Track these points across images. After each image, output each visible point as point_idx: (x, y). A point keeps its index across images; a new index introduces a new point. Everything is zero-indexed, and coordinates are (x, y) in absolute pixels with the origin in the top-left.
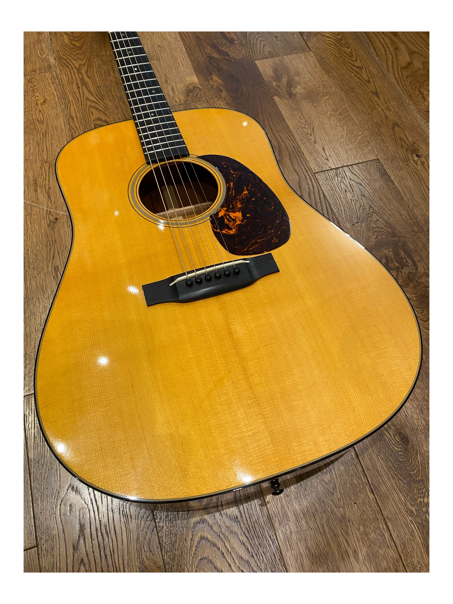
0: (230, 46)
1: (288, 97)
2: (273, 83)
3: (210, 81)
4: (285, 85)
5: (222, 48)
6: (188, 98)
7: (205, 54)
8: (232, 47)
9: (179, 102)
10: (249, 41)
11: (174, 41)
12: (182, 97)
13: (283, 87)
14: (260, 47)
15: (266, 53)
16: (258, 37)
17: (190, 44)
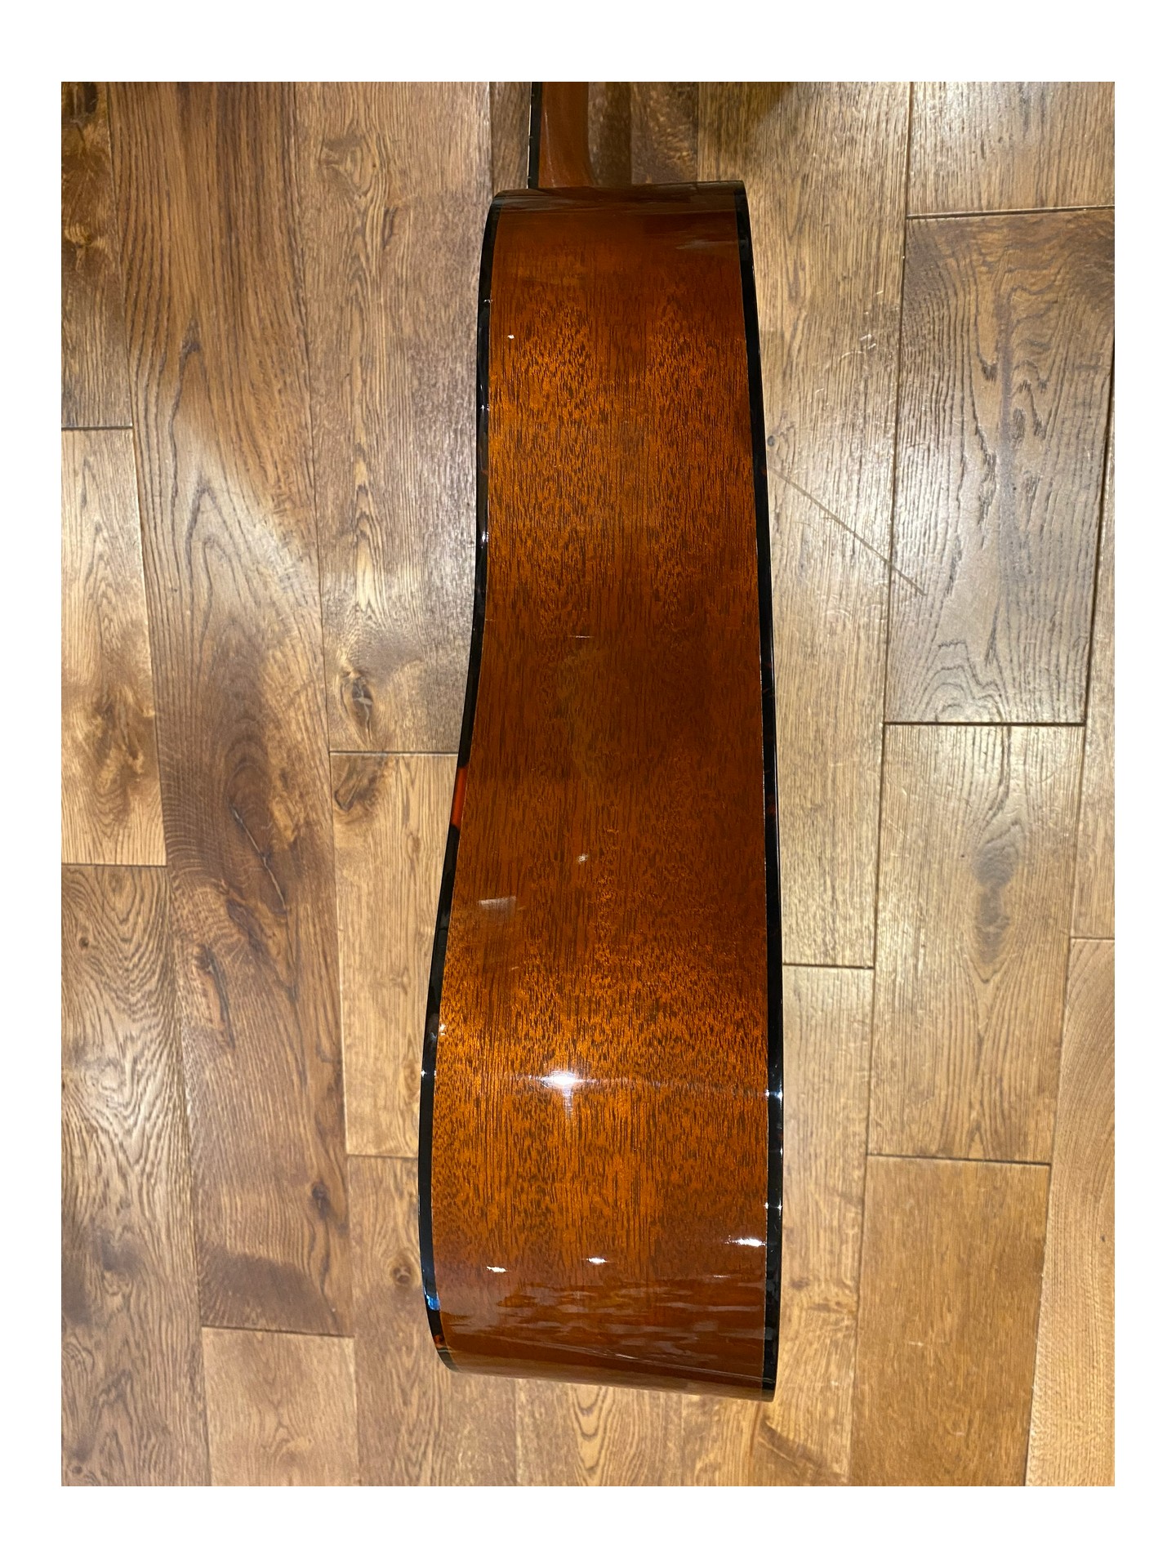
0: (216, 940)
1: (117, 707)
2: (142, 767)
3: (302, 821)
4: (113, 753)
5: (239, 940)
6: (375, 772)
7: (290, 923)
8: (212, 935)
9: (401, 762)
10: (159, 949)
11: (359, 999)
12: (391, 780)
13: (119, 748)
14: (138, 914)
15: (128, 884)
16: (133, 955)
17: (321, 978)
